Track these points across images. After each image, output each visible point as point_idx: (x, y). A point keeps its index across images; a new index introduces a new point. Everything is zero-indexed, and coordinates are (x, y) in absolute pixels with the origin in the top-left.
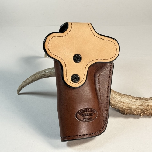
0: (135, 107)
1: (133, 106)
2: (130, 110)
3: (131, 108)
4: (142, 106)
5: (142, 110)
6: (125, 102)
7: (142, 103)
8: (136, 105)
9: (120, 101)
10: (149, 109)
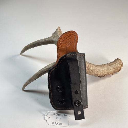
0: (110, 71)
1: (109, 71)
2: (108, 74)
3: (108, 72)
4: (114, 68)
5: (114, 71)
6: (105, 70)
7: (113, 67)
8: (111, 69)
9: (103, 71)
10: (117, 69)
